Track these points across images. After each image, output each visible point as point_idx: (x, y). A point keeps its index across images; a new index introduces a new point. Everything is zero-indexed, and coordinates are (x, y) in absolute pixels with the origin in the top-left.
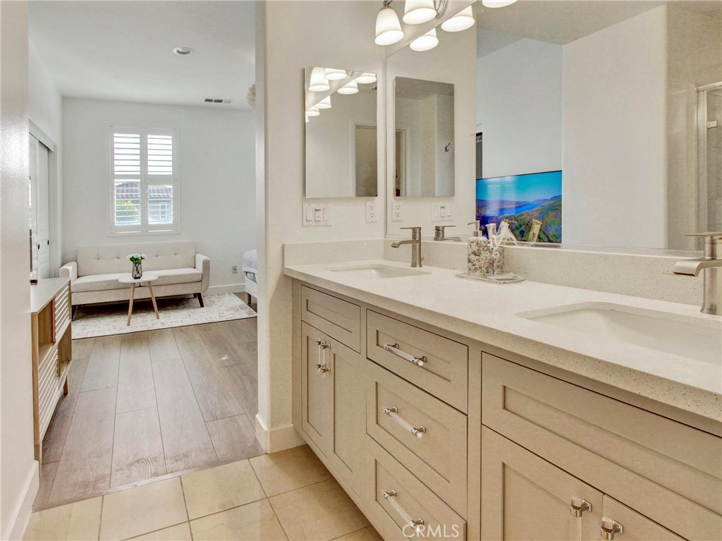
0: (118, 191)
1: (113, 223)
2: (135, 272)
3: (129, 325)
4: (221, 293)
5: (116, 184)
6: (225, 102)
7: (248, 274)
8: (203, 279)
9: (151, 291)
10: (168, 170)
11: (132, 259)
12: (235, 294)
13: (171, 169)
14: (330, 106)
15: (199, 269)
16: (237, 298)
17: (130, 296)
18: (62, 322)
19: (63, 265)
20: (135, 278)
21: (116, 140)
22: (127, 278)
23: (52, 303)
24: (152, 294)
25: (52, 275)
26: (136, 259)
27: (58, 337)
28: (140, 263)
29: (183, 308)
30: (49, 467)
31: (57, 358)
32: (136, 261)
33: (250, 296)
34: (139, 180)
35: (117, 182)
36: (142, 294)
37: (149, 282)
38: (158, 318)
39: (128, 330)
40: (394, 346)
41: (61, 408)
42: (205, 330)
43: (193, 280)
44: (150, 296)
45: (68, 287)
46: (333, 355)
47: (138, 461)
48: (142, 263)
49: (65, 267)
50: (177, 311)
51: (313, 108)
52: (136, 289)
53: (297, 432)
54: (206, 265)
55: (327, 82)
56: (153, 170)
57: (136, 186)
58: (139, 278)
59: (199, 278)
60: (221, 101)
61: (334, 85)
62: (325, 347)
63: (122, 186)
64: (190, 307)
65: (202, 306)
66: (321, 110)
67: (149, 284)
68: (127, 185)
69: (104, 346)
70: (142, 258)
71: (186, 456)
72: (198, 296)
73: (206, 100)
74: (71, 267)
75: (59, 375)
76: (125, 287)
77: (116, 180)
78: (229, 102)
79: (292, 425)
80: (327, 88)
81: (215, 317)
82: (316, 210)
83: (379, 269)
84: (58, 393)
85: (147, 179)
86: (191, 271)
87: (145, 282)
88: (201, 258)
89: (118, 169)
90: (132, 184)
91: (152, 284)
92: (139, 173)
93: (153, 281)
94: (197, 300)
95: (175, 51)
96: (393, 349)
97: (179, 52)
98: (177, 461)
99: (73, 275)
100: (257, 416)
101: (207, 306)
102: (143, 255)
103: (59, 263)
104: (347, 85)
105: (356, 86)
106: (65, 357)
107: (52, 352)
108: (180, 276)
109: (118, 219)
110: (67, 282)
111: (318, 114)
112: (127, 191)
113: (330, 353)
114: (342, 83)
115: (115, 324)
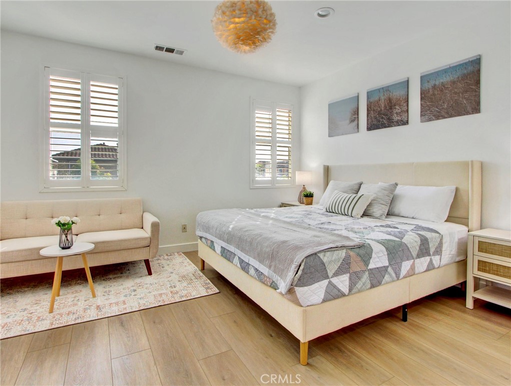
2: (64, 240)
3: (51, 310)
4: (170, 254)
6: (177, 52)
7: (203, 240)
8: (152, 243)
10: (115, 122)
11: (60, 225)
12: (185, 253)
13: (117, 119)
15: (147, 232)
16: (188, 260)
20: (63, 248)
26: (64, 225)
28: (70, 229)
29: (128, 277)
32: (65, 228)
33: (203, 262)
38: (94, 296)
43: (140, 246)
48: (73, 228)
54: (155, 227)
56: (96, 121)
58: (69, 248)
59: (146, 243)
60: (172, 51)
64: (136, 274)
65: (150, 273)
70: (73, 223)
72: (146, 262)
73: (157, 48)
78: (181, 53)
86: (138, 232)
87: (77, 252)
88: (149, 219)
94: (144, 268)
101: (155, 272)
102: (75, 219)
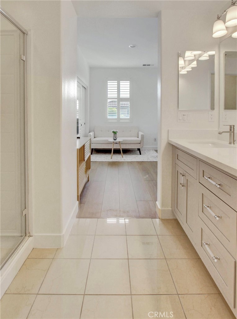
0: (109, 104)
1: (107, 117)
2: (114, 138)
3: (111, 158)
4: (149, 150)
5: (108, 101)
6: (151, 65)
8: (141, 142)
9: (120, 146)
10: (128, 96)
11: (113, 132)
12: (155, 150)
13: (129, 95)
14: (196, 66)
15: (140, 139)
16: (156, 152)
17: (112, 147)
18: (87, 154)
19: (89, 133)
20: (114, 140)
21: (108, 84)
22: (111, 140)
23: (84, 146)
24: (120, 147)
25: (86, 136)
27: (86, 159)
28: (116, 134)
29: (133, 154)
30: (82, 205)
31: (85, 166)
32: (115, 133)
34: (117, 100)
35: (109, 100)
36: (117, 147)
37: (119, 142)
38: (123, 157)
39: (111, 160)
40: (209, 178)
41: (87, 186)
42: (141, 164)
43: (137, 143)
44: (119, 148)
45: (89, 141)
46: (186, 180)
47: (110, 210)
49: (90, 133)
50: (130, 155)
51: (188, 67)
52: (114, 144)
53: (173, 212)
54: (143, 137)
55: (193, 55)
56: (122, 96)
57: (116, 102)
58: (116, 140)
59: (139, 142)
60: (150, 65)
61: (197, 57)
62: (183, 176)
63: (111, 102)
64: (135, 154)
65: (140, 154)
66: (192, 68)
67: (119, 143)
68: (112, 102)
69: (102, 165)
71: (128, 212)
72: (139, 150)
73: (143, 65)
74: (92, 134)
75: (86, 173)
76: (111, 143)
77: (108, 100)
78: (153, 65)
79: (171, 209)
80: (193, 58)
81: (145, 160)
82: (184, 115)
83: (213, 144)
84: (85, 180)
85: (120, 99)
86: (137, 139)
87: (118, 142)
88: (140, 134)
89: (109, 96)
90: (114, 102)
91: (121, 143)
92: (117, 97)
93: (121, 142)
94: (138, 151)
95: (130, 47)
96: (208, 179)
97: (131, 46)
98: (124, 213)
99: (92, 137)
100: (157, 202)
101: (142, 154)
102: (117, 131)
103: (88, 132)
104: (203, 56)
105: (208, 56)
106: (88, 167)
107: (84, 164)
108: (132, 140)
109: (109, 116)
110: (89, 139)
111: (191, 69)
112: (112, 104)
113: (185, 179)
114: (200, 56)
115: (107, 157)
